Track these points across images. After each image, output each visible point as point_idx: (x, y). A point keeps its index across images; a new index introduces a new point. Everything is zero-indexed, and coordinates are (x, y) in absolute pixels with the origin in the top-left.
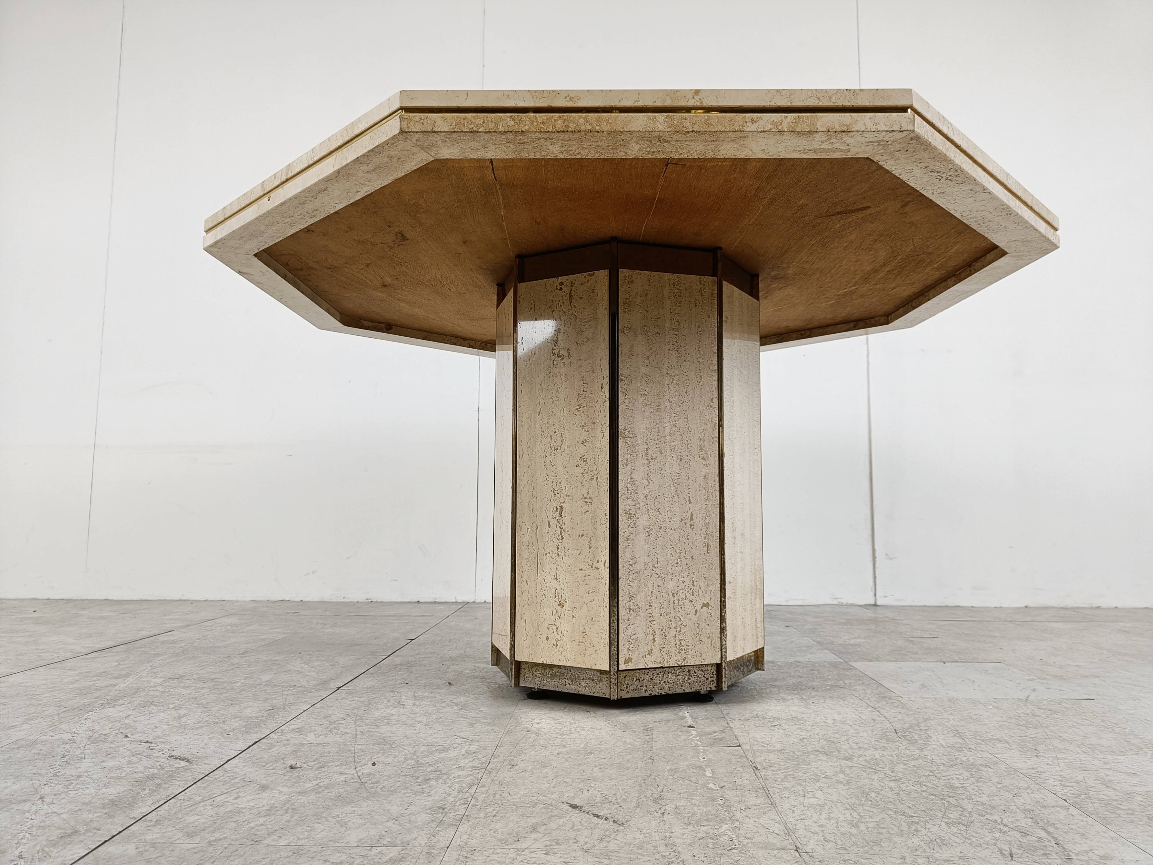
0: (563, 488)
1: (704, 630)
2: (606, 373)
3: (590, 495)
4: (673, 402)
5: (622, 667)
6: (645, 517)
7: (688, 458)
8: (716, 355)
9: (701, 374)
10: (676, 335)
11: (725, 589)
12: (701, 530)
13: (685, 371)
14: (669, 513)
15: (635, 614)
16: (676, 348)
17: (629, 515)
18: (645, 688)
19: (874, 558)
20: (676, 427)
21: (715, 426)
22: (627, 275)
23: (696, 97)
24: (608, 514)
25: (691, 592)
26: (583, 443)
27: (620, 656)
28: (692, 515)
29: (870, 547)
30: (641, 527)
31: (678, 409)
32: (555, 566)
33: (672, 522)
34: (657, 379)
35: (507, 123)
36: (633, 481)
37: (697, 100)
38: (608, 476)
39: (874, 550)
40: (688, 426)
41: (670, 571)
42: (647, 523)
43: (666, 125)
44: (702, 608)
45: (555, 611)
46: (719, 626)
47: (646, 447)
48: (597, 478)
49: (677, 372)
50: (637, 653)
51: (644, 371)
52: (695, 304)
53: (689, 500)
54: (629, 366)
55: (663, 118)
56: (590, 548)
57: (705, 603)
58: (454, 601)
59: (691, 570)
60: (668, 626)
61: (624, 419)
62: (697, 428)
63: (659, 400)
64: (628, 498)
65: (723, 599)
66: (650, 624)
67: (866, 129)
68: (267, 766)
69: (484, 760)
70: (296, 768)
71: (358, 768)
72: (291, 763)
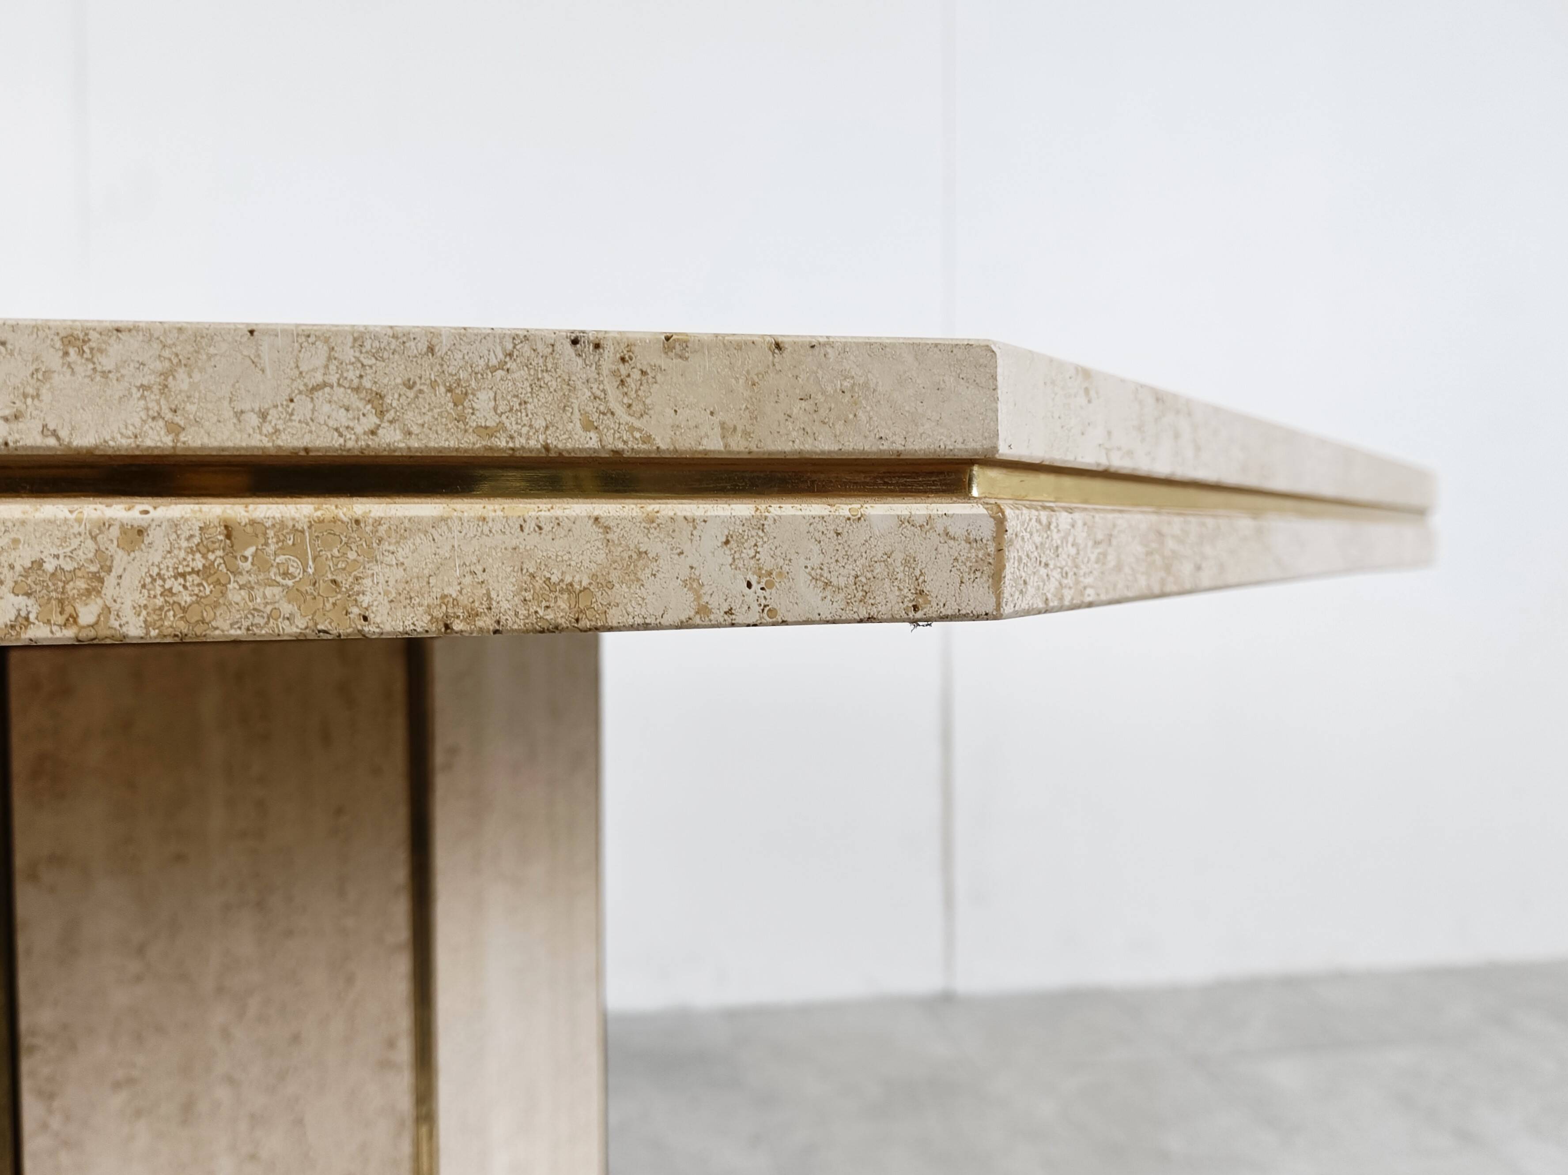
67: (703, 610)
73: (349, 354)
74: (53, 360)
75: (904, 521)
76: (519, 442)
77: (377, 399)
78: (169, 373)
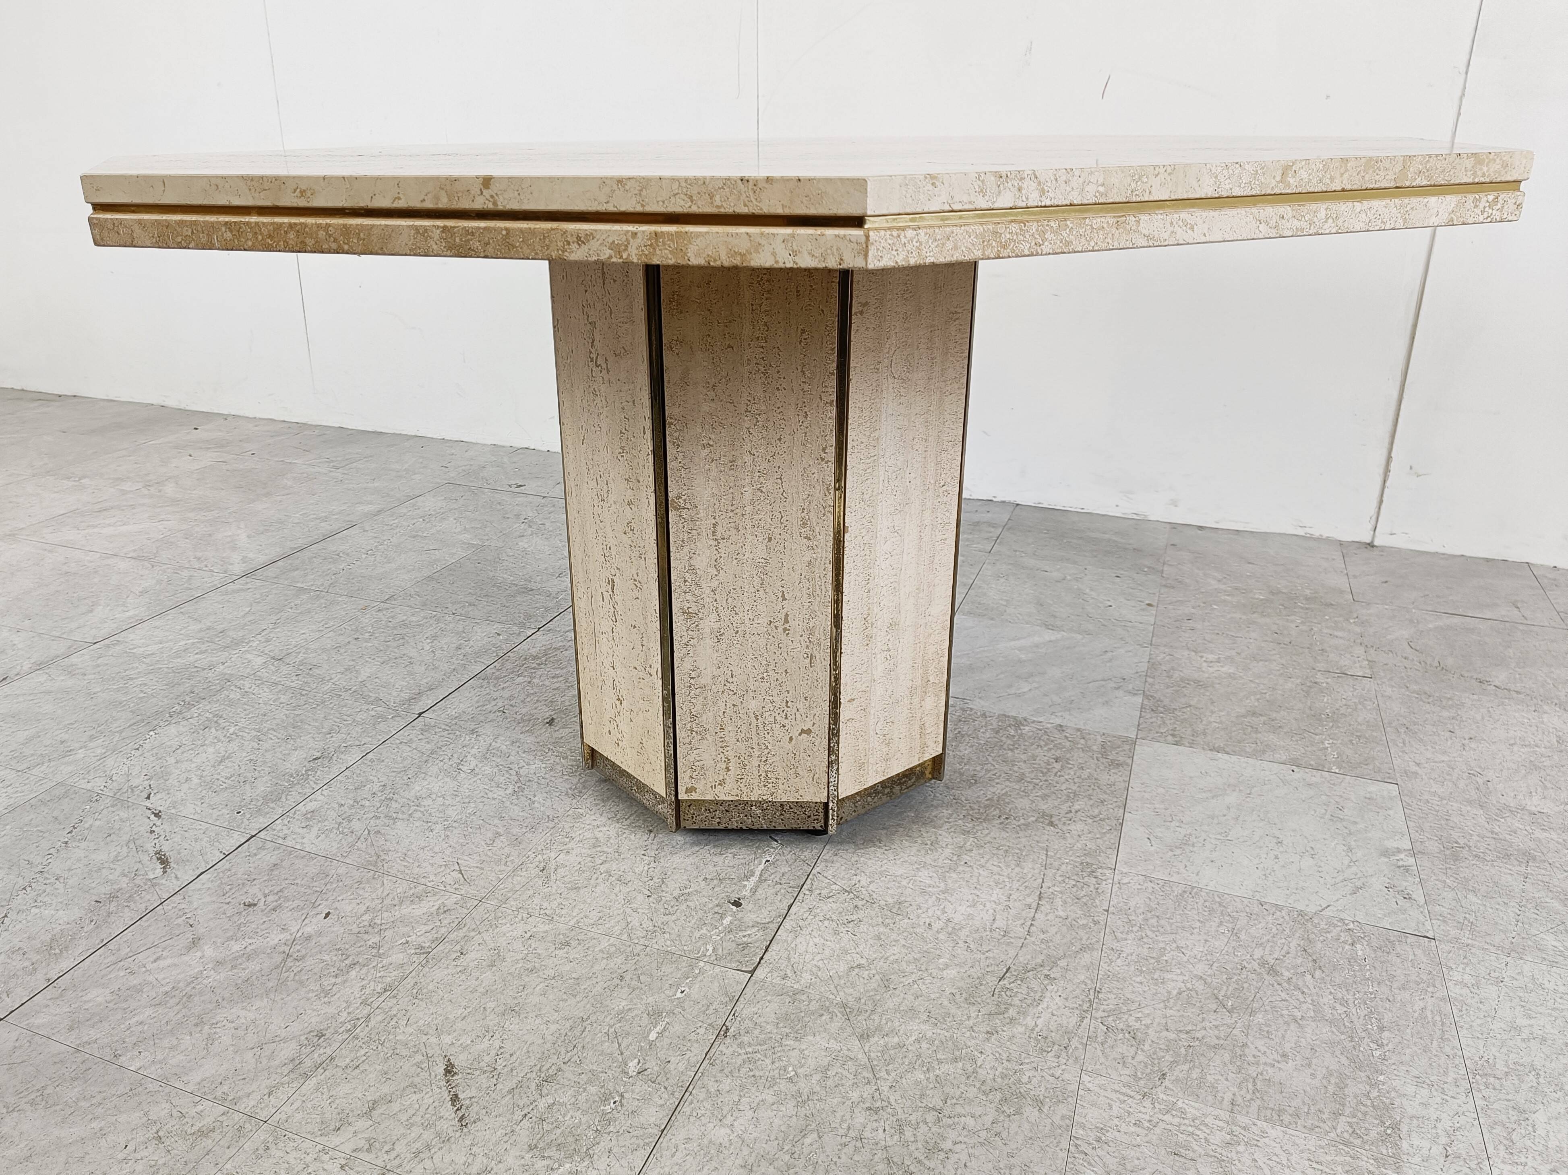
0: (614, 557)
1: (802, 762)
2: (648, 412)
3: (640, 577)
4: (757, 454)
5: (682, 796)
6: (713, 617)
7: (782, 537)
9: (806, 409)
10: (762, 347)
11: (837, 714)
12: (801, 636)
13: (778, 405)
14: (750, 613)
15: (699, 737)
16: (762, 370)
17: (688, 615)
18: (718, 820)
19: (1387, 471)
20: (762, 492)
21: (828, 490)
23: (485, 192)
24: (658, 611)
25: (783, 715)
26: (629, 504)
27: (680, 784)
28: (787, 615)
30: (707, 630)
31: (765, 465)
32: (611, 652)
33: (756, 625)
34: (730, 420)
36: (692, 569)
37: (488, 197)
38: (656, 561)
39: (1389, 458)
40: (782, 490)
41: (752, 688)
42: (716, 626)
43: (444, 244)
44: (800, 735)
45: (614, 706)
46: (827, 758)
47: (714, 521)
48: (645, 559)
49: (764, 408)
50: (703, 782)
51: (707, 409)
53: (783, 596)
54: (682, 403)
56: (643, 645)
57: (805, 729)
59: (784, 687)
60: (748, 754)
61: (677, 482)
62: (798, 493)
63: (733, 453)
64: (685, 593)
65: (834, 726)
66: (721, 750)
68: (227, 895)
69: (443, 930)
70: (249, 906)
71: (307, 921)
72: (254, 892)
73: (684, 184)
74: (615, 187)
75: (836, 236)
76: (727, 210)
77: (691, 197)
78: (641, 190)
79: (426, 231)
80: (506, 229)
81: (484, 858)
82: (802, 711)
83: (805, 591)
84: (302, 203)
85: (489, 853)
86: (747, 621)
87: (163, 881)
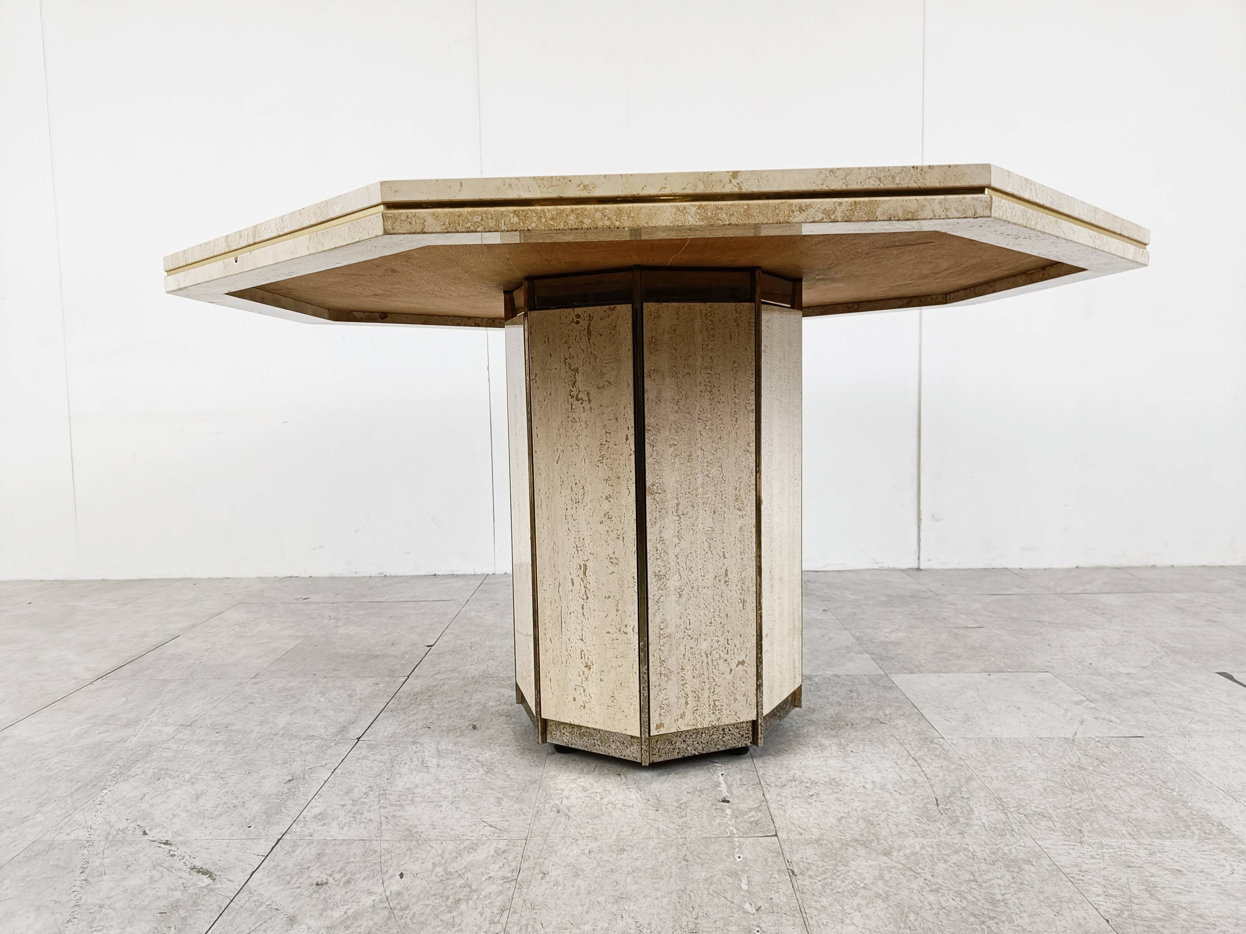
0: (587, 545)
1: (739, 689)
2: (632, 423)
3: (617, 555)
4: (706, 450)
5: (654, 732)
6: (677, 577)
7: (723, 510)
8: (754, 393)
9: (737, 416)
10: (709, 374)
11: (761, 645)
12: (737, 585)
13: (719, 414)
14: (702, 571)
15: (666, 679)
16: (709, 389)
17: (659, 577)
18: (678, 751)
19: (919, 519)
20: (709, 477)
21: (752, 473)
22: (653, 309)
23: (733, 181)
24: (636, 578)
25: (725, 651)
26: (607, 498)
27: (651, 722)
28: (727, 570)
29: (915, 508)
30: (672, 588)
31: (711, 457)
32: (580, 627)
33: (706, 580)
34: (688, 425)
35: (510, 220)
36: (662, 540)
37: (735, 184)
38: (635, 537)
39: (919, 512)
40: (722, 475)
41: (704, 632)
42: (678, 584)
43: (698, 217)
44: (737, 666)
45: (581, 673)
46: (755, 682)
47: (677, 502)
48: (623, 538)
49: (710, 416)
50: (669, 717)
51: (673, 418)
52: (731, 336)
53: (724, 555)
54: (656, 414)
55: (695, 209)
56: (617, 611)
57: (741, 660)
58: (473, 573)
59: (725, 628)
60: (701, 688)
61: (652, 473)
62: (732, 476)
63: (690, 449)
64: (657, 559)
65: (759, 655)
66: (682, 687)
67: (935, 216)
68: (293, 882)
69: (514, 864)
70: (322, 884)
71: (386, 884)
72: (317, 875)
73: (875, 171)
74: (828, 174)
75: (972, 198)
76: (903, 187)
77: (880, 179)
78: (846, 176)
79: (685, 208)
80: (747, 205)
81: (502, 814)
82: (738, 646)
83: (738, 550)
84: (584, 194)
85: (504, 811)
86: (700, 578)
87: (218, 885)
